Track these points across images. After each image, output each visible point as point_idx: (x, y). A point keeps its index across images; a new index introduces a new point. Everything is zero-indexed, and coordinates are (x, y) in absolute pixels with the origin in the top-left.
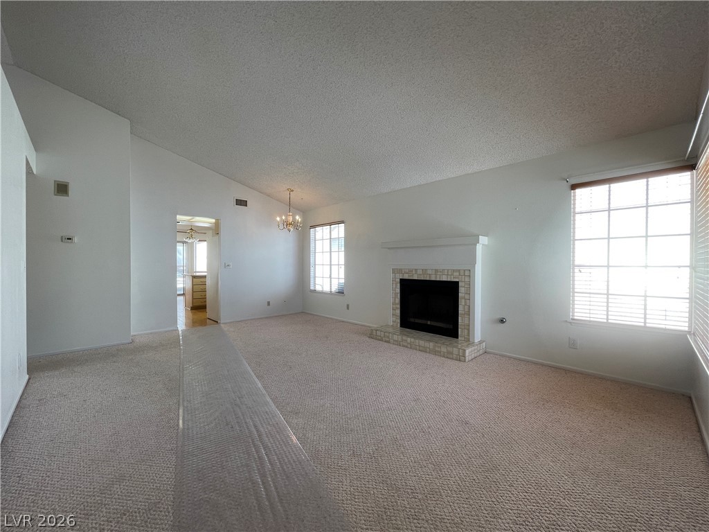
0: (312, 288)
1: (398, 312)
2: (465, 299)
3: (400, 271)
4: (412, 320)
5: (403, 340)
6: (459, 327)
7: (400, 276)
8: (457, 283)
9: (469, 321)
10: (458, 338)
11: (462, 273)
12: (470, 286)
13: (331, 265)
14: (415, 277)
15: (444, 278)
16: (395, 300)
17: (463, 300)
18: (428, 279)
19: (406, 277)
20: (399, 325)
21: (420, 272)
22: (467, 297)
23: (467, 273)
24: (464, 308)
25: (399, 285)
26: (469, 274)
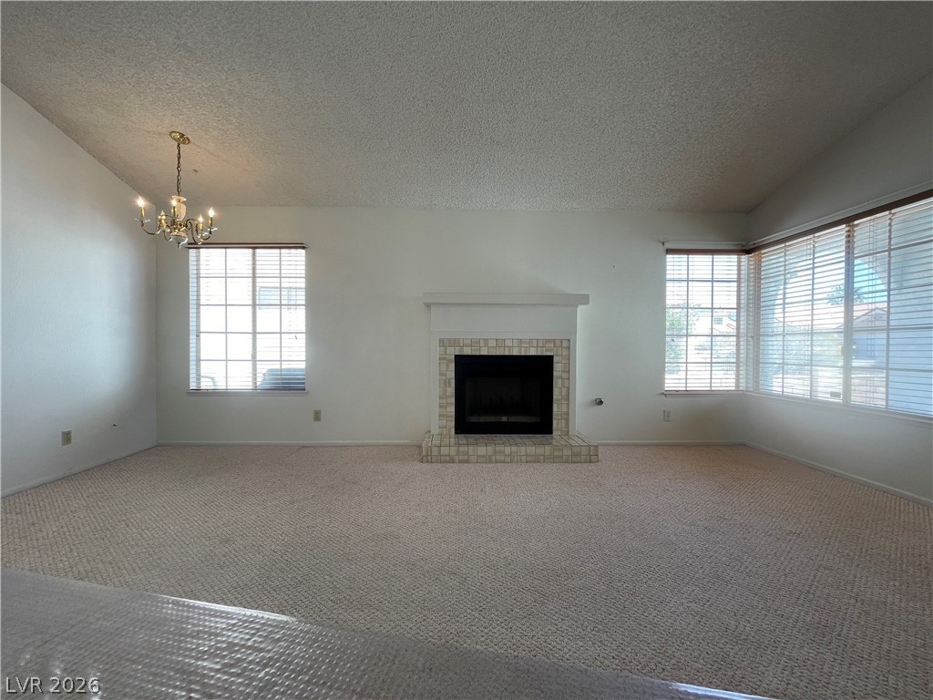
0: (193, 386)
1: (452, 410)
2: (563, 379)
3: (453, 343)
4: (473, 419)
5: (495, 453)
6: (554, 417)
7: (453, 351)
8: (552, 357)
9: (568, 408)
10: (552, 433)
11: (558, 343)
12: (569, 360)
13: (254, 333)
14: (484, 352)
15: (533, 352)
16: (445, 391)
17: (560, 381)
18: (507, 354)
19: (467, 351)
20: (453, 430)
21: (492, 343)
22: (565, 375)
23: (565, 344)
24: (561, 392)
25: (452, 366)
26: (568, 345)
